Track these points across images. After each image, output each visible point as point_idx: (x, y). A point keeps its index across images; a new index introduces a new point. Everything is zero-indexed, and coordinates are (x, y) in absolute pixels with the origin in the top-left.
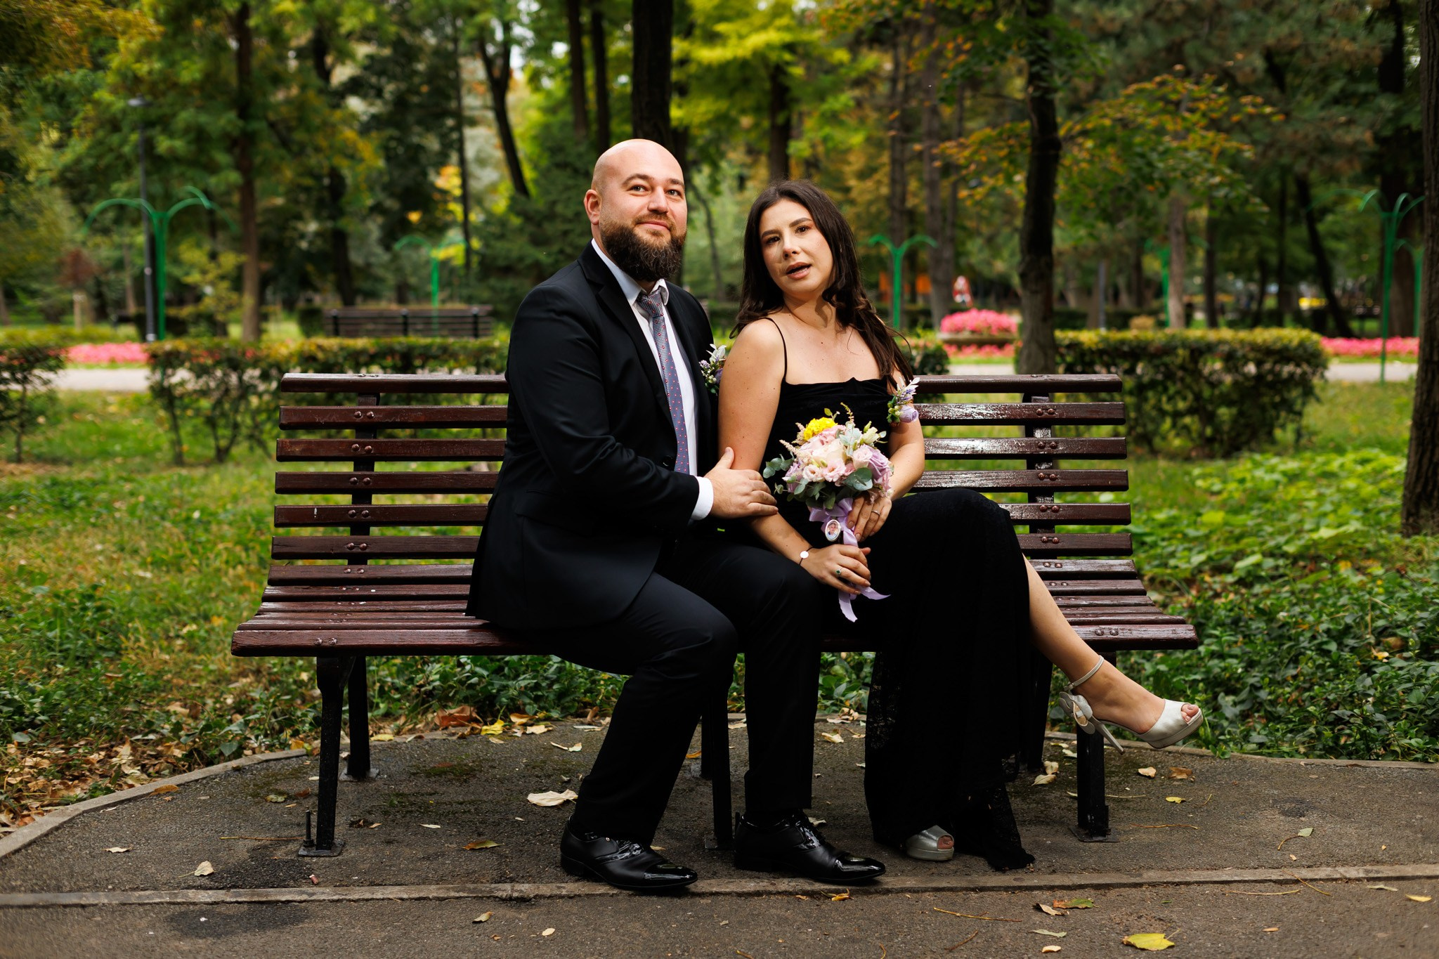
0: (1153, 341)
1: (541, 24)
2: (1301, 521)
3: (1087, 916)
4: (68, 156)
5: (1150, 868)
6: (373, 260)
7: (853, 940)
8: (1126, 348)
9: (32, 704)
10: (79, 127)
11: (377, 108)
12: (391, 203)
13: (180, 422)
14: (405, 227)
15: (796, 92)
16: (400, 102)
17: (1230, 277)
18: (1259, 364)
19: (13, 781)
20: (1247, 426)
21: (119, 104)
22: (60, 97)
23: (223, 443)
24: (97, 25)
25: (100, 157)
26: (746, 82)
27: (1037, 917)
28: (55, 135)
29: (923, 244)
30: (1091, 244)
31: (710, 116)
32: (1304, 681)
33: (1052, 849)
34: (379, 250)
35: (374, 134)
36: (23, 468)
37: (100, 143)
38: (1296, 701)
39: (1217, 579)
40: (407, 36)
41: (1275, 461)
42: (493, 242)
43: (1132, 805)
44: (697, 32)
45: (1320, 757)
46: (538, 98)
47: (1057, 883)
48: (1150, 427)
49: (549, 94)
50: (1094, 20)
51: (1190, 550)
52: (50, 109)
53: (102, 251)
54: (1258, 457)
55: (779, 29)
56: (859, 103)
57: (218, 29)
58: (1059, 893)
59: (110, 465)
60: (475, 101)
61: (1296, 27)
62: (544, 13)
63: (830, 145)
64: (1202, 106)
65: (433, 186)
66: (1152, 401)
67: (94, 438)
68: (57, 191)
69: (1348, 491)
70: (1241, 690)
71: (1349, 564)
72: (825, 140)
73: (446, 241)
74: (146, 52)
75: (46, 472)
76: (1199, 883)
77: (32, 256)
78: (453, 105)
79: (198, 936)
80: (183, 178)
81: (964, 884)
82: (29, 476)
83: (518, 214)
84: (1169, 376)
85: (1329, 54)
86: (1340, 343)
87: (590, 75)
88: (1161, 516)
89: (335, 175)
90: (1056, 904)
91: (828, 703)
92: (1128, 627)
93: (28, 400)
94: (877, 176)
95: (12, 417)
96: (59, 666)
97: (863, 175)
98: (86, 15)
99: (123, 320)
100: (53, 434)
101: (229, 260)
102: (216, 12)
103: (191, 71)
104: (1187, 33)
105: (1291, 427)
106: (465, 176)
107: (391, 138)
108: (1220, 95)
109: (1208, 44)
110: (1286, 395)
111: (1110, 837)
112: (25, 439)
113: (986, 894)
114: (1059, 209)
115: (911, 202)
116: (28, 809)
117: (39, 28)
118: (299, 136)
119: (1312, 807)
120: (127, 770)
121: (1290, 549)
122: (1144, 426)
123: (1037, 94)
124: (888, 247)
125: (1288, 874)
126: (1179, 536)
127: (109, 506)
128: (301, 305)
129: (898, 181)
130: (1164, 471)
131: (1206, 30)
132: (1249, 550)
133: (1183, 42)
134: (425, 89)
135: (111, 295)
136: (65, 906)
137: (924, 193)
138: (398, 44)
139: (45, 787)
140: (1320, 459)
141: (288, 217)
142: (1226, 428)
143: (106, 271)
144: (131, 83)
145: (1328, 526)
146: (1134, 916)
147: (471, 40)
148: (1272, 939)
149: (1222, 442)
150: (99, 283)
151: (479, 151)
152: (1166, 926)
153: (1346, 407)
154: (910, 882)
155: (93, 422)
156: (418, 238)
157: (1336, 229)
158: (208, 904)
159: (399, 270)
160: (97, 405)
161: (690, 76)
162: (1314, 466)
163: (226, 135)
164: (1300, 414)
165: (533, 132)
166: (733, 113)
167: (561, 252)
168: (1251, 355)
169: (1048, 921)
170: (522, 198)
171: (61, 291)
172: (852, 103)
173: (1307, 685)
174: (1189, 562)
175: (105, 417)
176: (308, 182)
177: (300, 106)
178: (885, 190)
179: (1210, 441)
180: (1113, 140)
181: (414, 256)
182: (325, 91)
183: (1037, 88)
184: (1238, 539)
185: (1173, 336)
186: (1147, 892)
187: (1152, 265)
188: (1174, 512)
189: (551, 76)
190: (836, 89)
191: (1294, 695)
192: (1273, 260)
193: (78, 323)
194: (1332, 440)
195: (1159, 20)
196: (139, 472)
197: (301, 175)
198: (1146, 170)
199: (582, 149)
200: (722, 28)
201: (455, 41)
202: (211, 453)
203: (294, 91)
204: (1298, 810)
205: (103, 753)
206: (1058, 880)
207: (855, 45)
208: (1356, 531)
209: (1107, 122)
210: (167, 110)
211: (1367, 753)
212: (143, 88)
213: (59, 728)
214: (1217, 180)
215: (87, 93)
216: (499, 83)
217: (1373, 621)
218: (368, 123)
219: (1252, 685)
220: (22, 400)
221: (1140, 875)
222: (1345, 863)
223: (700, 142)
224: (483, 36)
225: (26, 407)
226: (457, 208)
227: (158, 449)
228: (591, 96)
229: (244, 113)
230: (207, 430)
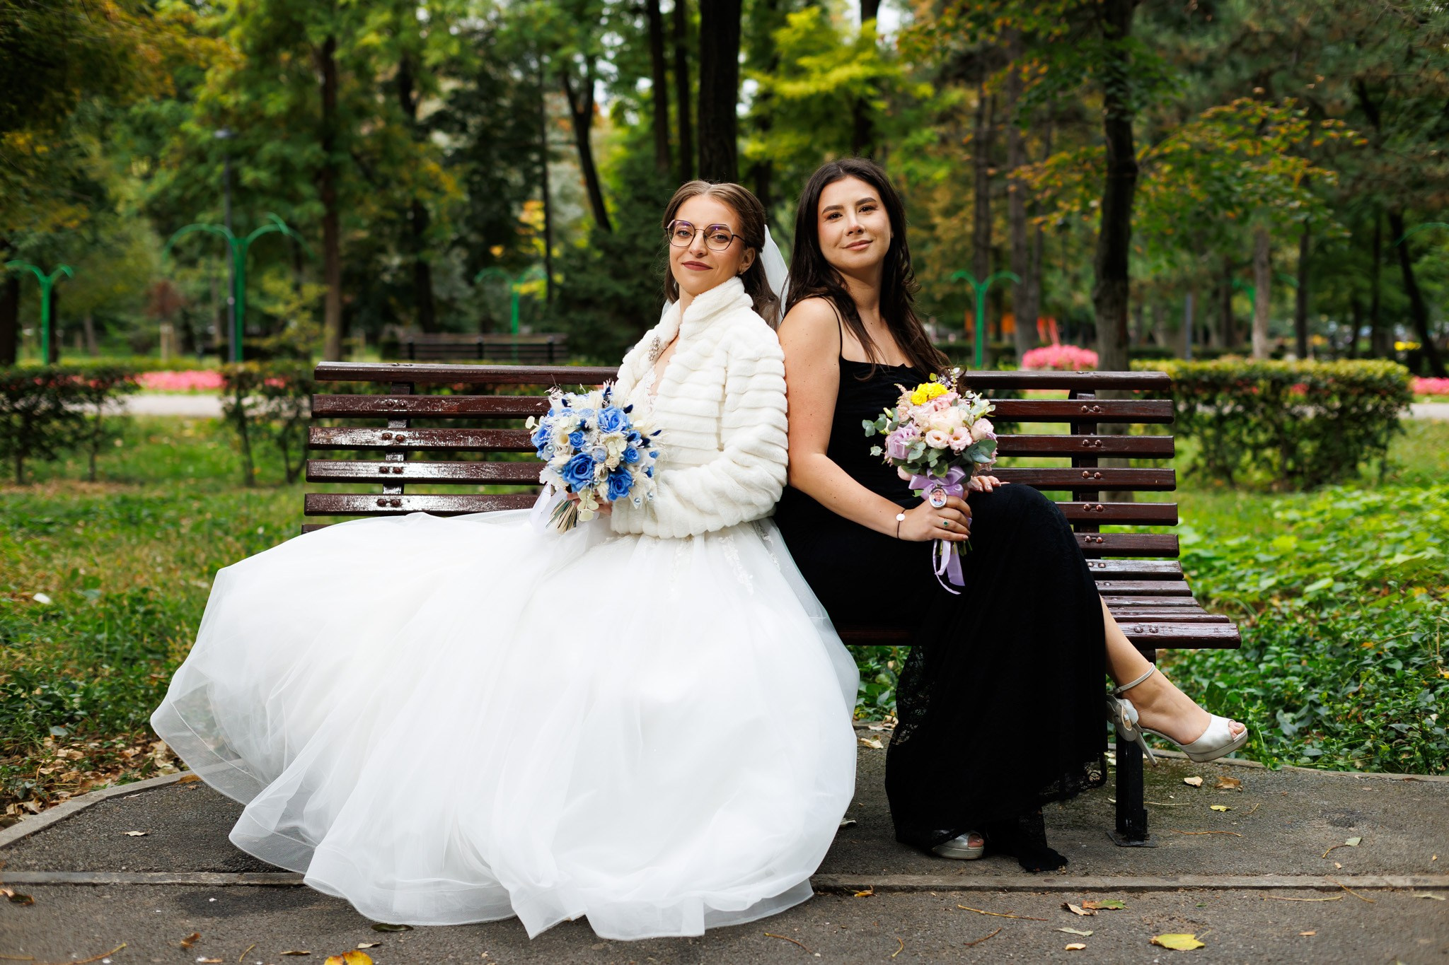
0: (1233, 371)
1: (625, 58)
2: (1378, 549)
3: (1117, 916)
4: (155, 187)
5: (1187, 873)
6: (456, 294)
7: (871, 934)
8: (1205, 379)
9: (71, 699)
10: (166, 158)
11: (462, 142)
12: (474, 238)
13: (251, 444)
14: (489, 260)
15: (880, 126)
16: (485, 138)
17: (1324, 319)
18: (1343, 396)
19: (45, 771)
20: (1329, 459)
21: (205, 136)
22: (149, 130)
23: (294, 465)
24: (179, 52)
25: (186, 188)
26: (828, 117)
27: (1064, 917)
28: (144, 167)
29: (1009, 281)
30: (1175, 275)
31: (792, 151)
32: (1366, 698)
33: (1086, 853)
34: (462, 285)
35: (458, 168)
36: (96, 486)
37: (186, 174)
38: (1356, 717)
39: (1286, 603)
40: (491, 70)
41: (1357, 494)
42: (574, 275)
43: (1174, 812)
44: (782, 67)
45: (1378, 771)
46: (621, 133)
47: (1089, 885)
48: (1230, 459)
49: (633, 129)
50: (1179, 51)
51: (1259, 574)
52: (140, 142)
53: (189, 283)
54: (1339, 489)
55: (863, 63)
56: (944, 141)
57: (304, 62)
58: (1090, 895)
59: (182, 486)
60: (559, 136)
61: (1386, 58)
62: (627, 48)
63: (913, 179)
64: (1283, 130)
65: (516, 220)
66: (1233, 433)
67: (168, 460)
68: (146, 223)
69: (1432, 523)
70: (1300, 707)
71: (1424, 590)
72: (909, 174)
73: (528, 274)
74: (232, 84)
75: (117, 491)
76: (1237, 888)
77: (120, 287)
78: (537, 140)
79: (205, 915)
80: (266, 208)
81: (992, 884)
82: (100, 494)
83: (599, 247)
84: (1250, 407)
85: (1420, 85)
86: (1433, 383)
87: (673, 109)
88: (1233, 542)
89: (418, 207)
90: (1086, 905)
91: (871, 710)
92: (1168, 624)
93: (102, 421)
94: (963, 214)
95: (86, 438)
96: (105, 666)
97: (948, 212)
98: (169, 43)
99: (209, 352)
100: (129, 457)
101: (312, 291)
102: (302, 46)
103: (276, 104)
104: (1273, 64)
105: (1375, 461)
106: (548, 210)
107: (475, 172)
108: (1302, 118)
109: (1296, 75)
110: (1371, 428)
111: (1148, 843)
112: (99, 459)
113: (1014, 894)
114: (1136, 236)
115: (996, 240)
116: (57, 798)
117: (124, 56)
118: (383, 169)
119: (1362, 818)
120: (160, 764)
121: (1363, 574)
122: (1224, 458)
123: (1112, 116)
124: (972, 285)
125: (1331, 881)
126: (1251, 562)
127: (175, 523)
128: (385, 337)
129: (983, 218)
130: (1243, 503)
131: (1294, 60)
132: (1320, 574)
133: (1271, 73)
134: (510, 123)
135: (197, 329)
136: (77, 885)
137: (1010, 230)
138: (482, 77)
139: (76, 778)
140: (1404, 493)
141: (371, 250)
142: (1307, 460)
143: (193, 304)
144: (218, 115)
145: (1404, 553)
146: (1167, 918)
147: (556, 74)
148: (1308, 942)
149: (1302, 473)
150: (186, 316)
151: (563, 187)
152: (1197, 926)
153: (1435, 443)
154: (937, 881)
155: (168, 445)
156: (501, 272)
157: (1432, 269)
158: (220, 886)
159: (483, 306)
160: (174, 429)
161: (773, 111)
162: (1398, 500)
163: (310, 167)
164: (1384, 447)
165: (616, 168)
166: (816, 147)
167: (642, 285)
168: (1334, 387)
169: (1076, 921)
170: (603, 231)
171: (149, 323)
172: (936, 139)
173: (1368, 703)
174: (1258, 586)
175: (181, 440)
176: (392, 215)
177: (384, 138)
178: (969, 228)
179: (1291, 474)
180: (1190, 164)
181: (497, 290)
182: (411, 123)
183: (1111, 111)
184: (1310, 564)
185: (1254, 368)
186: (1182, 896)
187: (1241, 306)
188: (1246, 539)
189: (635, 110)
190: (920, 123)
191: (1355, 710)
192: (1367, 300)
193: (165, 354)
194: (1418, 475)
195: (1246, 51)
196: (209, 492)
197: (386, 207)
198: (1224, 194)
199: (664, 182)
200: (805, 61)
201: (540, 75)
202: (282, 475)
203: (380, 124)
204: (1347, 821)
205: (139, 749)
206: (1090, 882)
207: (942, 80)
208: (1433, 559)
209: (1185, 147)
210: (252, 142)
211: (1427, 768)
212: (230, 120)
213: (98, 724)
214: (1297, 204)
215: (174, 125)
216: (583, 118)
217: (1441, 641)
218: (452, 157)
219: (1312, 702)
220: (97, 419)
221: (1176, 879)
222: (1392, 871)
223: (785, 177)
224: (566, 70)
225: (101, 427)
226: (540, 244)
227: (231, 470)
228: (674, 130)
229: (328, 145)
230: (279, 452)
